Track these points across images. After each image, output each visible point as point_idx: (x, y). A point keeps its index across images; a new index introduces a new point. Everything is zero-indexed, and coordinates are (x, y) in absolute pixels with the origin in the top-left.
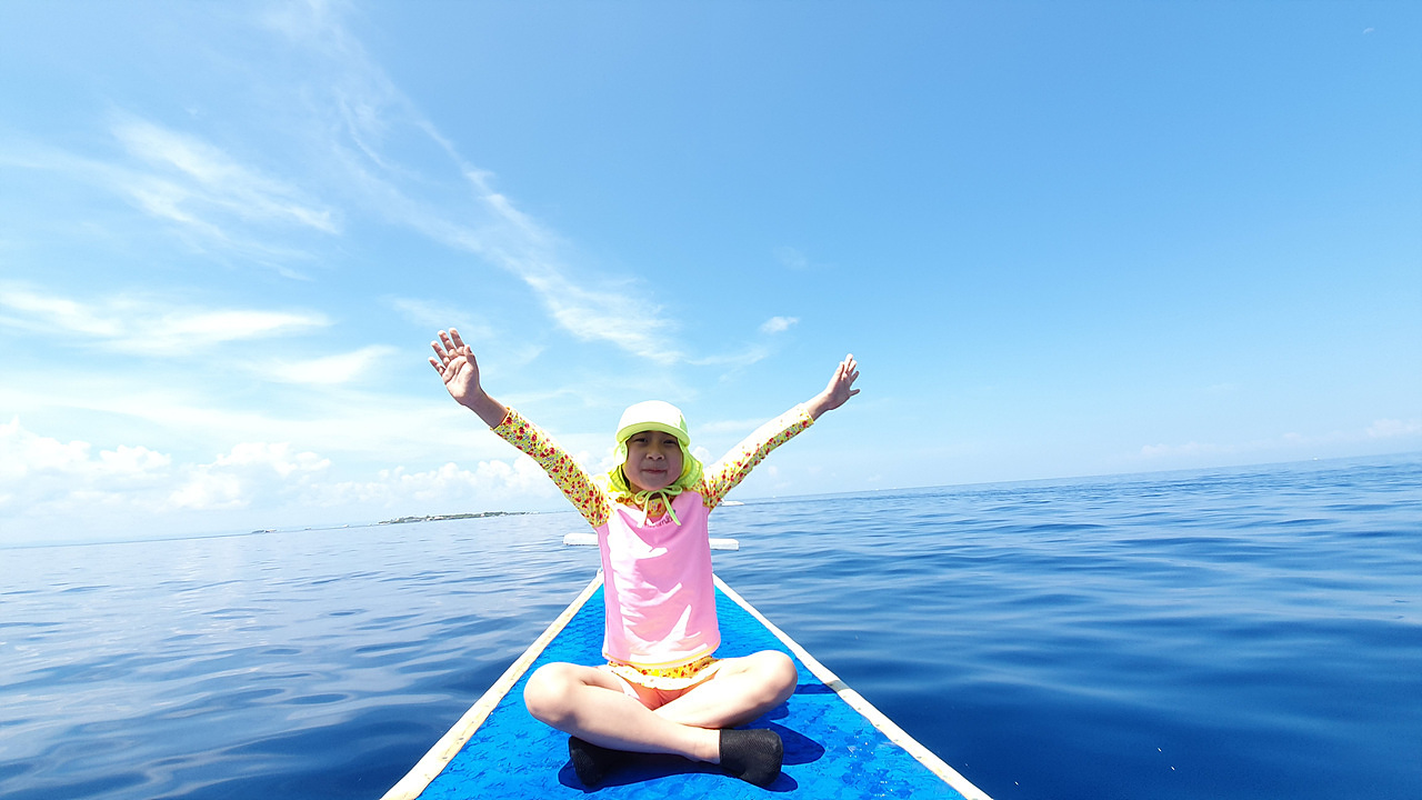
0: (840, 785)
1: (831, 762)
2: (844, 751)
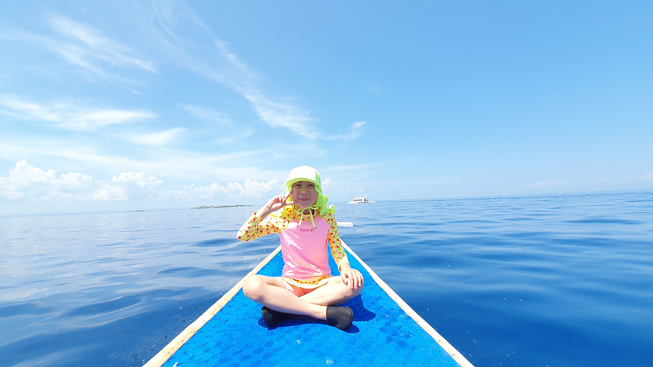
0: (379, 332)
1: (377, 321)
2: (384, 317)
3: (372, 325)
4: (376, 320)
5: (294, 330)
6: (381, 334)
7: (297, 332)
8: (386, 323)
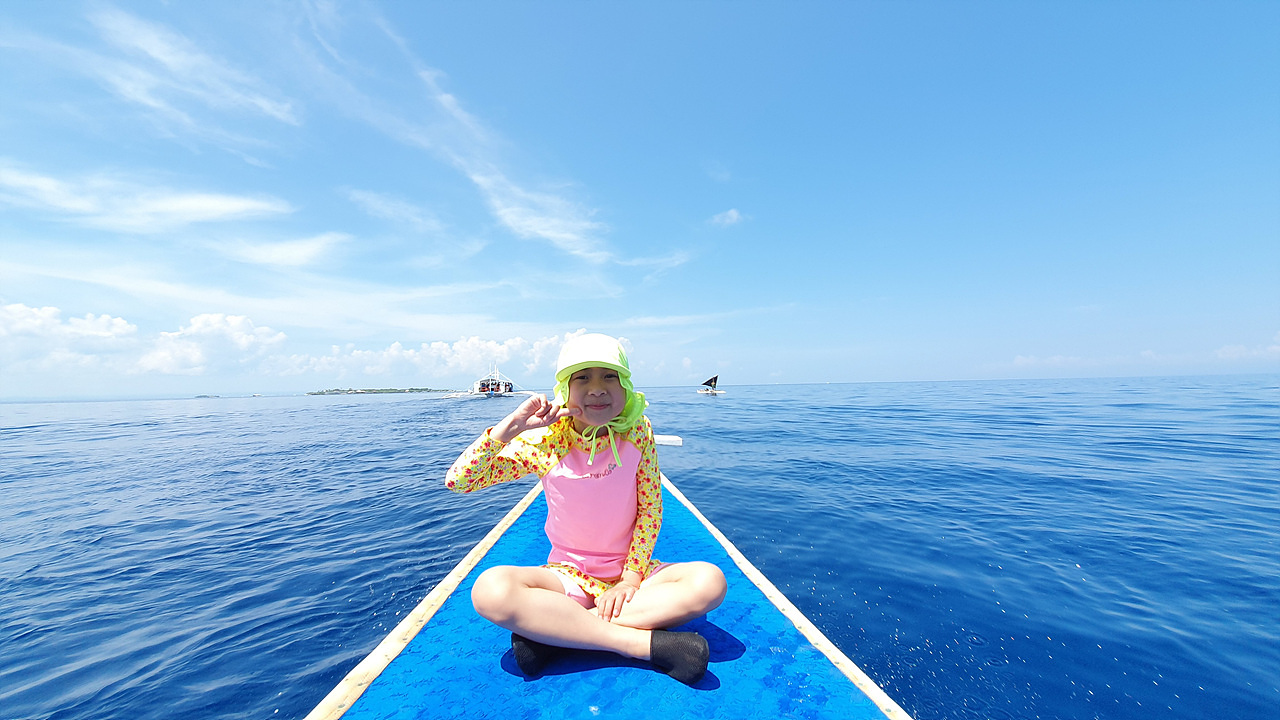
0: (761, 687)
2: (766, 652)
3: (746, 671)
4: (751, 660)
5: (582, 682)
6: (766, 693)
7: (588, 686)
8: (774, 667)
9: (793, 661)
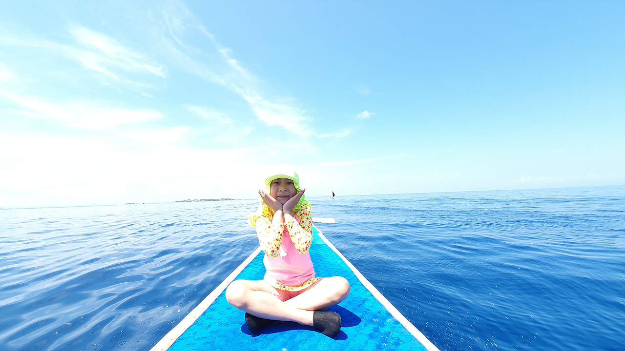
0: (367, 338)
1: (365, 326)
2: (371, 321)
3: (360, 331)
4: (363, 325)
5: (280, 337)
6: (370, 341)
7: (282, 339)
8: (374, 328)
9: (384, 325)
